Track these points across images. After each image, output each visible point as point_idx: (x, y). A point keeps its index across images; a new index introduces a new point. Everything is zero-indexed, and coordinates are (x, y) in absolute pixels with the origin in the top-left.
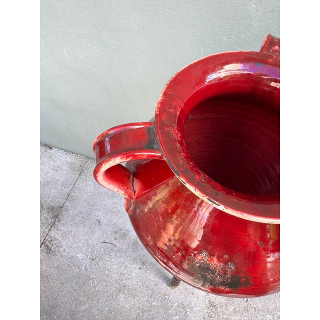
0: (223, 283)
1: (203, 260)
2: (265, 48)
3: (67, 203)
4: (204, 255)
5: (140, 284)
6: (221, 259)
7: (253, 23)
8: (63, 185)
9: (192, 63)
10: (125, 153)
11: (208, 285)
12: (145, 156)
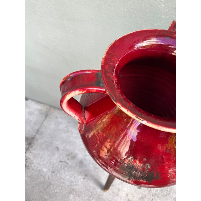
0: (142, 178)
1: (129, 162)
2: (171, 28)
3: (37, 136)
4: (131, 159)
5: (83, 188)
6: (142, 161)
7: (162, 16)
8: (35, 124)
9: (125, 35)
10: (82, 88)
11: (132, 179)
12: (95, 90)
